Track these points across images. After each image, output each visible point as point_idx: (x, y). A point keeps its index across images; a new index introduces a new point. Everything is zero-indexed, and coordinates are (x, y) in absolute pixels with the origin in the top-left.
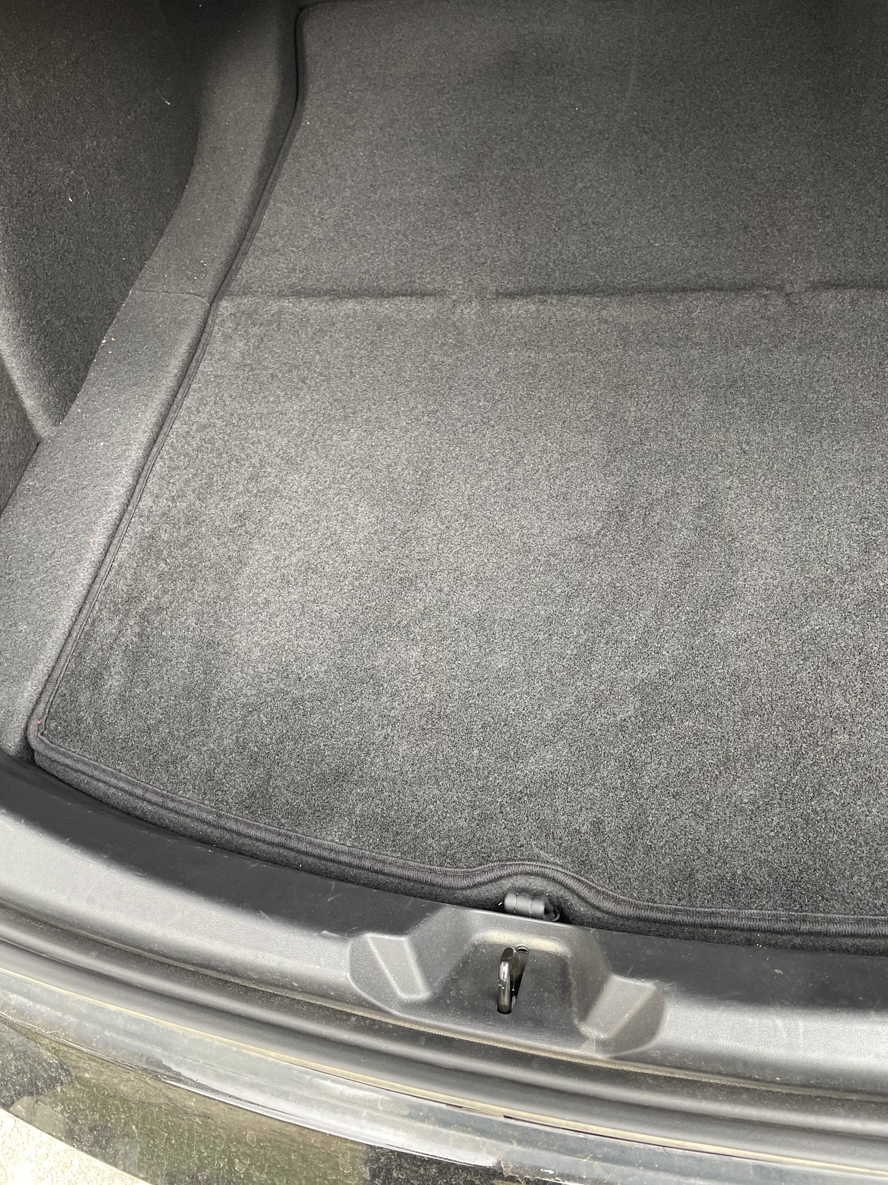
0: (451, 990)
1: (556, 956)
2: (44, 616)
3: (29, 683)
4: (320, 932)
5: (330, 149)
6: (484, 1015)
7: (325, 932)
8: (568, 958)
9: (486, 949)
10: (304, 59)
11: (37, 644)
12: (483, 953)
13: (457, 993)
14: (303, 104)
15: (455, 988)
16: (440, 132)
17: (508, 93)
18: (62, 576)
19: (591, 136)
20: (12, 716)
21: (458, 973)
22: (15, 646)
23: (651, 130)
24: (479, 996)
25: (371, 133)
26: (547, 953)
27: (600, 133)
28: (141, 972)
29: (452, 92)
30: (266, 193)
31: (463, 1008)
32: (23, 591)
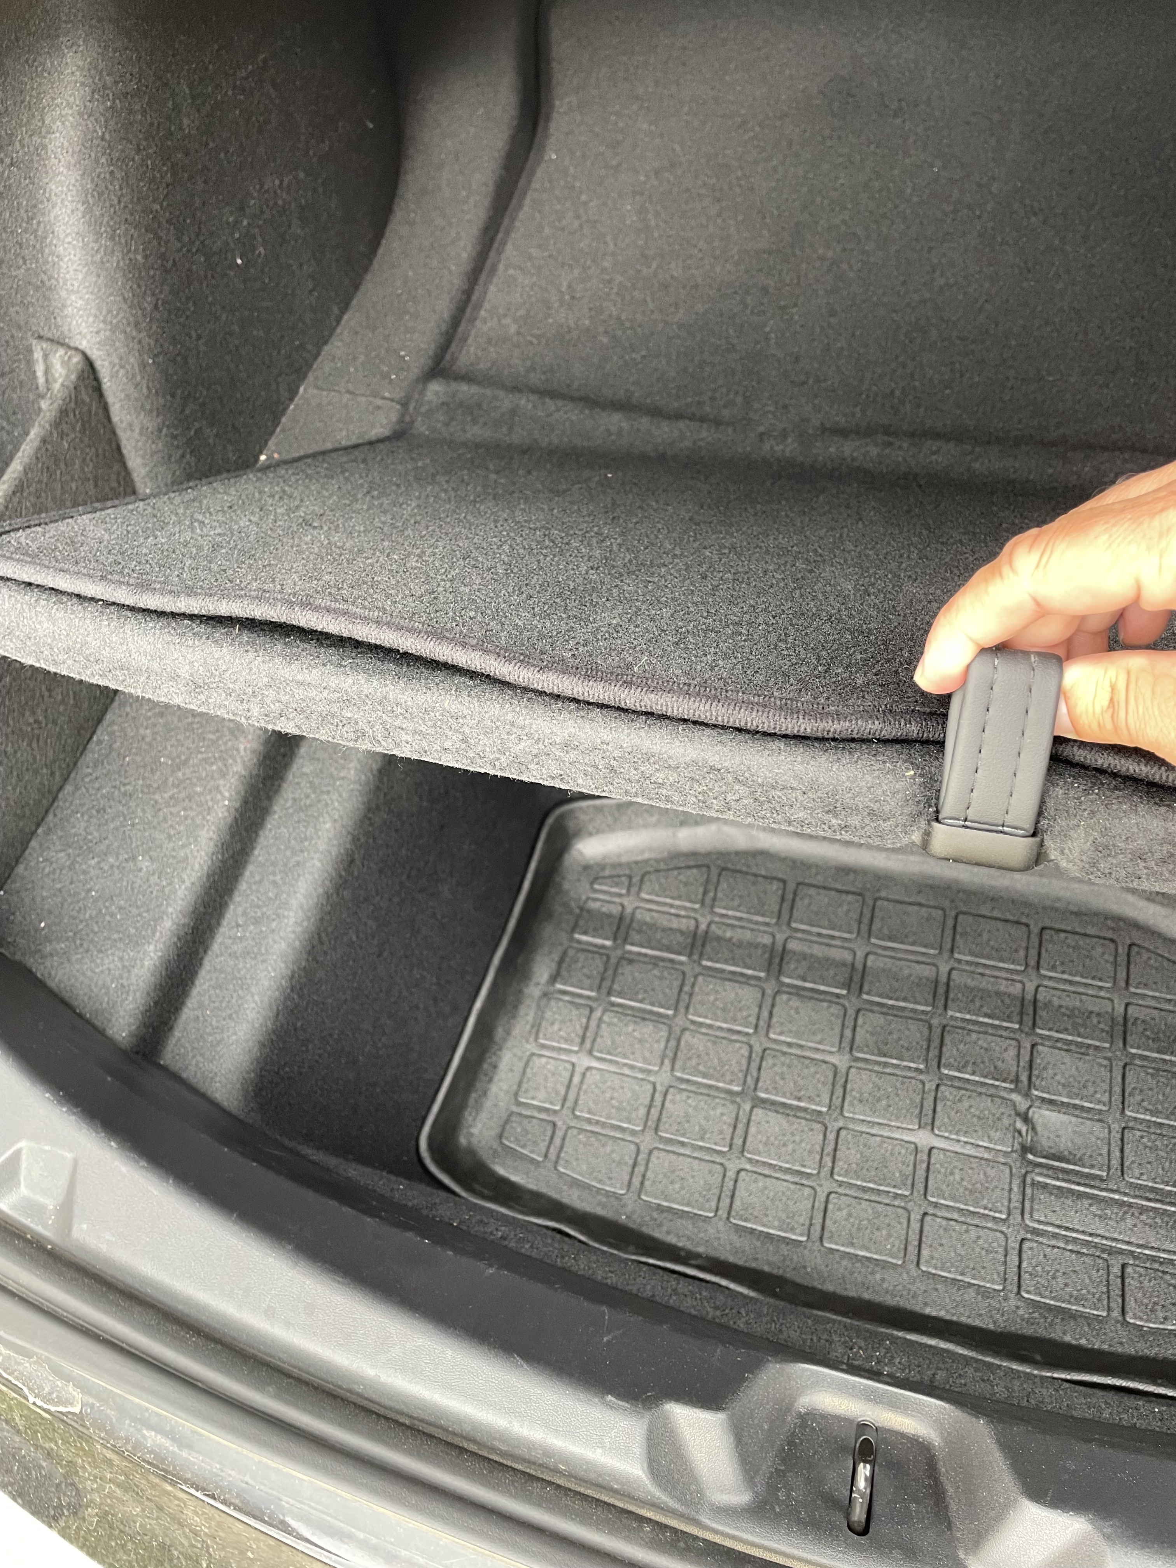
0: (778, 1489)
1: (916, 1440)
2: (174, 850)
3: (152, 947)
4: (602, 1398)
5: (584, 197)
6: (831, 1535)
7: (610, 1397)
8: (934, 1446)
9: (818, 1423)
10: (548, 62)
11: (163, 891)
12: (814, 1429)
13: (788, 1496)
14: (546, 128)
15: (784, 1487)
16: (740, 186)
17: (839, 138)
18: (201, 794)
19: (956, 211)
20: (128, 993)
21: (784, 1461)
22: (133, 889)
23: (1041, 210)
24: (819, 1502)
25: (642, 178)
26: (903, 1435)
27: (970, 207)
28: (340, 1425)
29: (757, 129)
30: (492, 254)
31: (799, 1521)
32: (144, 811)
